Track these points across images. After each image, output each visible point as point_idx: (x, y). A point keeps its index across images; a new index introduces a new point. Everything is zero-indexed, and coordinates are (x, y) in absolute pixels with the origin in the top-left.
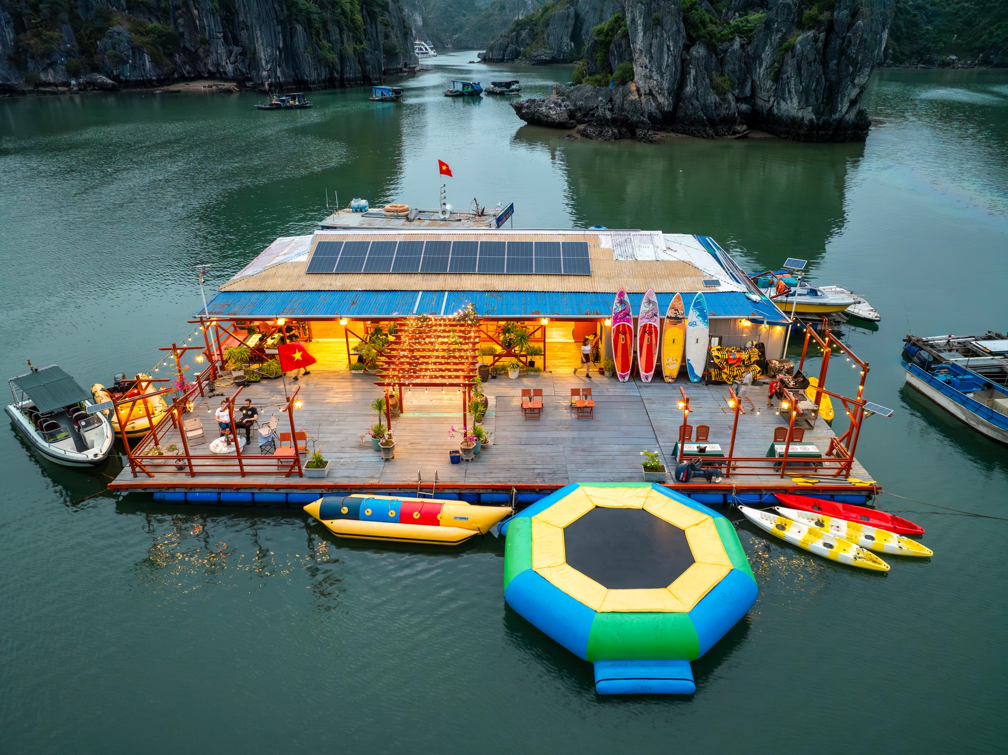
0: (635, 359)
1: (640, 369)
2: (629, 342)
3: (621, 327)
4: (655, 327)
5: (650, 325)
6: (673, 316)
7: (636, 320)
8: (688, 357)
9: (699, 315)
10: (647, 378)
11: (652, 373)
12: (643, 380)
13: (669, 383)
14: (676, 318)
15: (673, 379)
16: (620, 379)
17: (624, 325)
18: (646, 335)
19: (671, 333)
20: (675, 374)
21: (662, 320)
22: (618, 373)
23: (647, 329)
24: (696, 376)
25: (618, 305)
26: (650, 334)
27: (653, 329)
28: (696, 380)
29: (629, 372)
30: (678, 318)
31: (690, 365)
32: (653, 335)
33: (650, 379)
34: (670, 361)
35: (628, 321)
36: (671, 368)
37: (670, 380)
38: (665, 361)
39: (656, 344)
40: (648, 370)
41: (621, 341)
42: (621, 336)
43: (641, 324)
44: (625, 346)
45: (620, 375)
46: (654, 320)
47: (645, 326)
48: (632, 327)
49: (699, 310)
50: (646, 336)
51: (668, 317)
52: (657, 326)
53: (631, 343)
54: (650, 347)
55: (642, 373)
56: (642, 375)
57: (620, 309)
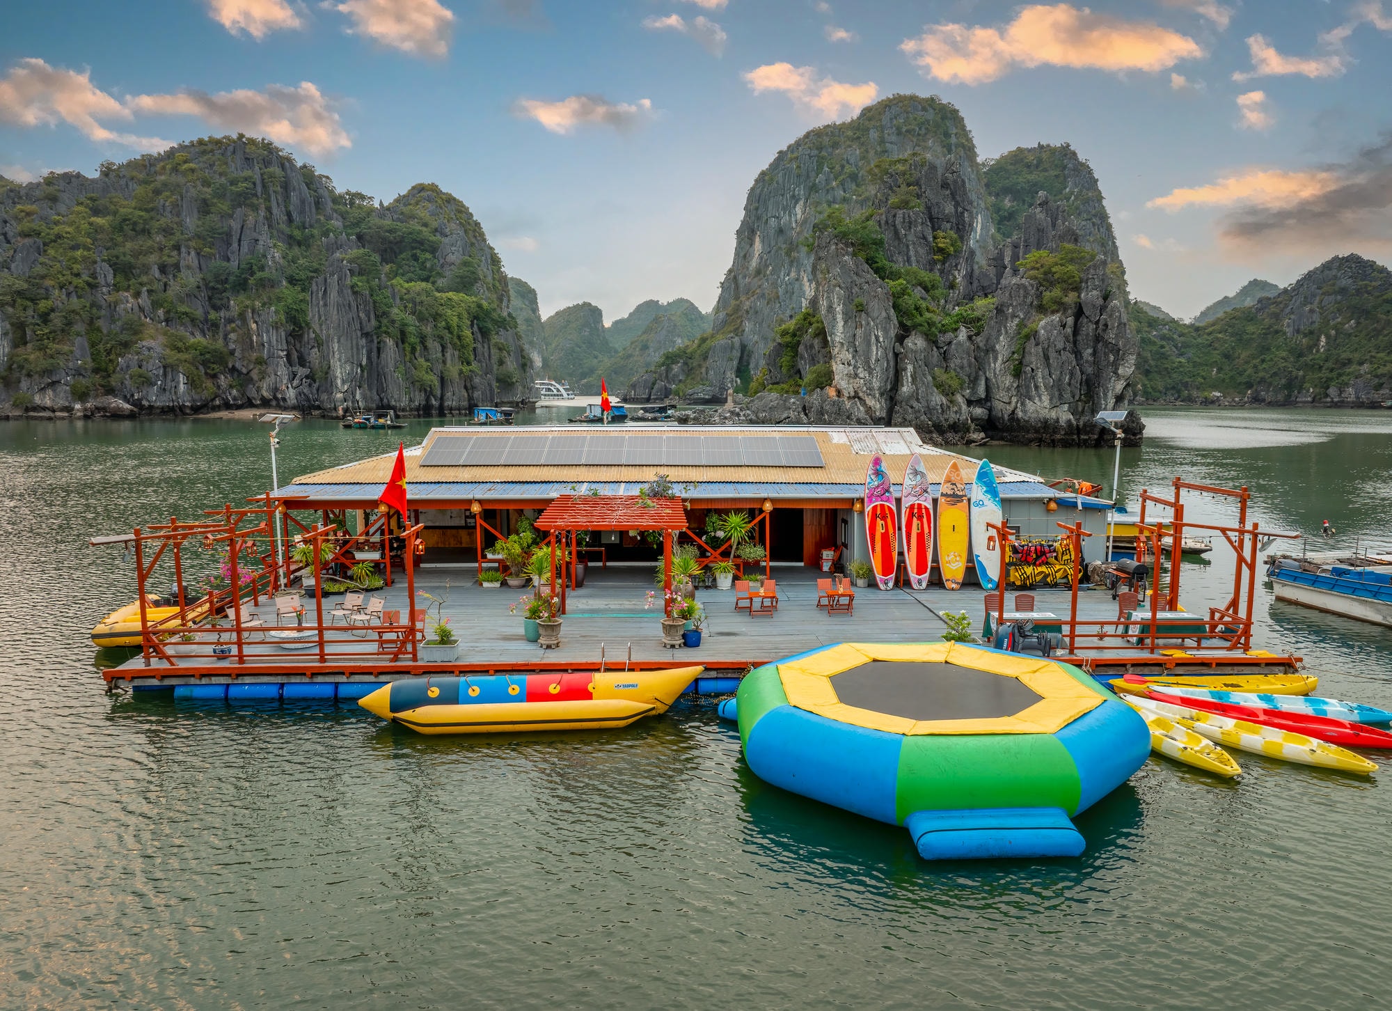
0: (901, 554)
1: (909, 569)
2: (891, 531)
3: (879, 508)
4: (926, 509)
5: (919, 505)
6: (950, 492)
7: (898, 501)
8: (976, 552)
9: (986, 492)
10: (920, 582)
11: (927, 575)
12: (915, 587)
13: (953, 589)
14: (954, 495)
15: (958, 583)
16: (882, 586)
17: (882, 506)
18: (915, 519)
19: (950, 516)
20: (960, 577)
21: (935, 501)
22: (879, 576)
23: (916, 511)
24: (990, 581)
25: (873, 477)
26: (920, 518)
27: (924, 511)
28: (990, 586)
29: (893, 575)
30: (957, 496)
31: (980, 563)
32: (925, 520)
33: (924, 584)
34: (952, 557)
35: (888, 500)
36: (953, 568)
37: (954, 586)
38: (943, 559)
39: (930, 532)
40: (921, 570)
41: (880, 530)
42: (880, 522)
43: (905, 504)
44: (885, 537)
45: (881, 580)
46: (923, 498)
47: (912, 507)
48: (894, 508)
49: (986, 484)
50: (915, 522)
51: (943, 495)
52: (928, 506)
53: (895, 533)
54: (921, 537)
55: (913, 576)
56: (912, 579)
57: (876, 483)
